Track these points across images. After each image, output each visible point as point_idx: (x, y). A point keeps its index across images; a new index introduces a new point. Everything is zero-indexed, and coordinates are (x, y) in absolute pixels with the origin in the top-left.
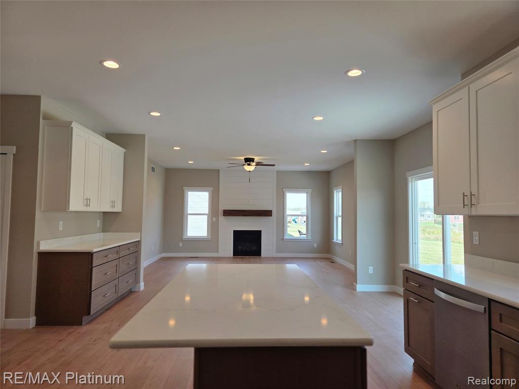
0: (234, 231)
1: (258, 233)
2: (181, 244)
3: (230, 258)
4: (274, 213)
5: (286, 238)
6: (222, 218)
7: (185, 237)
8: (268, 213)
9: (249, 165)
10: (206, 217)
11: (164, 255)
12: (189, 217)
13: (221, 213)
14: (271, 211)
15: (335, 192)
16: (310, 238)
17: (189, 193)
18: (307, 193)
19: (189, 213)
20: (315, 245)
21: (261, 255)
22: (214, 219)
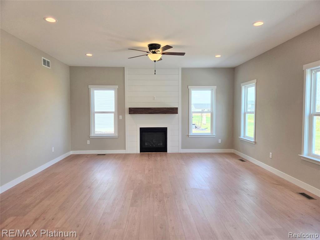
0: (141, 128)
1: (164, 131)
2: (88, 142)
3: (137, 154)
4: (180, 111)
5: (191, 134)
6: (128, 117)
7: (92, 135)
8: (173, 111)
9: (154, 53)
10: (113, 114)
11: (72, 153)
12: (96, 115)
13: (127, 111)
14: (177, 109)
15: (243, 88)
16: (214, 134)
17: (95, 91)
18: (212, 90)
19: (95, 111)
20: (220, 141)
21: (166, 151)
22: (121, 117)
